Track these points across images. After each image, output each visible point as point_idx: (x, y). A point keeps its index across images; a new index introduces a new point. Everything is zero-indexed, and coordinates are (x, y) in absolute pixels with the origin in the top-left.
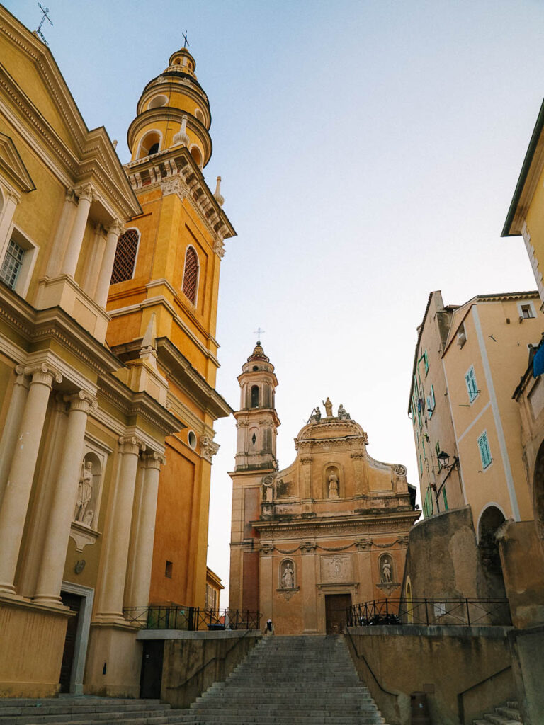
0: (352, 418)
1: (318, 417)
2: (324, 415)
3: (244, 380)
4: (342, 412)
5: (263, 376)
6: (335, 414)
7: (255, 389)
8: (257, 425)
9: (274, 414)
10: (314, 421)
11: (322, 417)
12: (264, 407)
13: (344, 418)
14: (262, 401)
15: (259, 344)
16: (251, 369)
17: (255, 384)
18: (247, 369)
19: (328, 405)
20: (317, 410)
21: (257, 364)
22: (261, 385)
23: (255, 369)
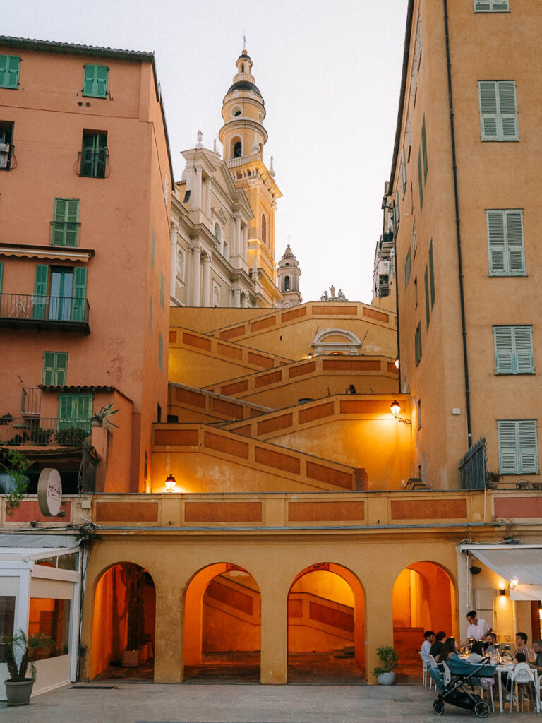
0: (346, 298)
1: (326, 297)
2: (330, 296)
3: (280, 272)
4: (341, 294)
5: (292, 270)
6: (336, 295)
7: (287, 278)
8: (288, 301)
9: (299, 295)
10: (324, 300)
11: (328, 297)
12: (293, 291)
13: (341, 298)
14: (292, 286)
15: (289, 246)
16: (284, 265)
17: (287, 275)
18: (281, 265)
19: (332, 289)
20: (326, 293)
21: (287, 261)
22: (291, 276)
23: (287, 264)
